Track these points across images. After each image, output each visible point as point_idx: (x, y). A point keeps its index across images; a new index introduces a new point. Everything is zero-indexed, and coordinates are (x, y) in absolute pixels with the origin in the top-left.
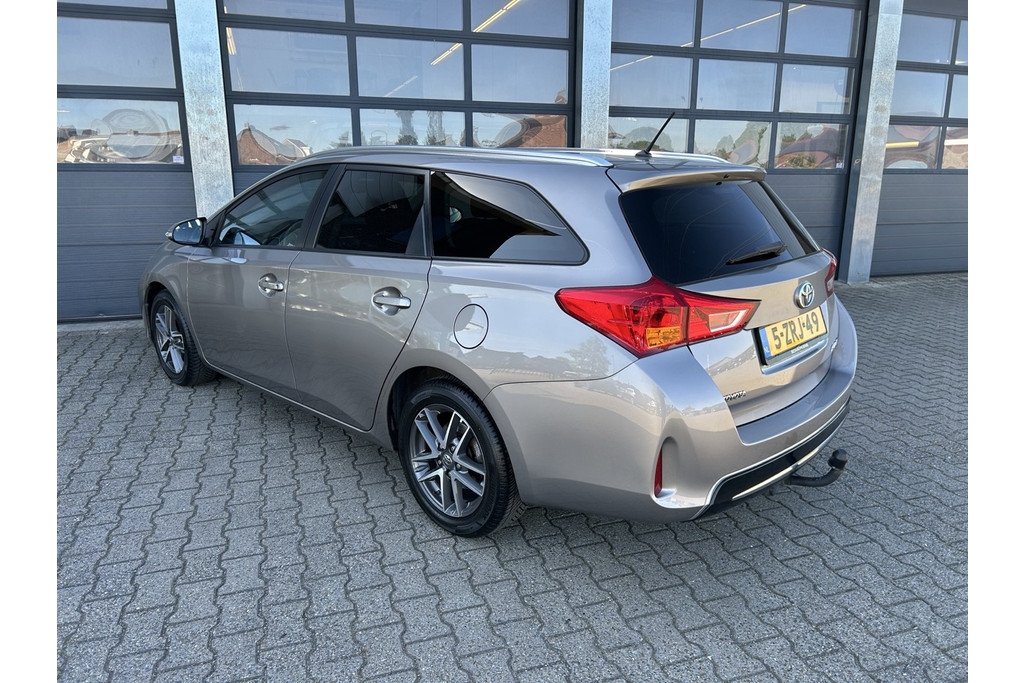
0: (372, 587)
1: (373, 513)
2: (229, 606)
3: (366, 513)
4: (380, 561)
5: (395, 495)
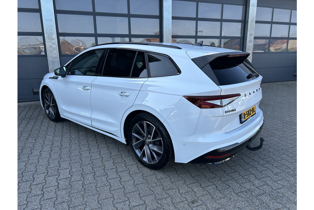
0: (101, 176)
1: (102, 156)
2: (61, 182)
4: (104, 169)
5: (109, 150)
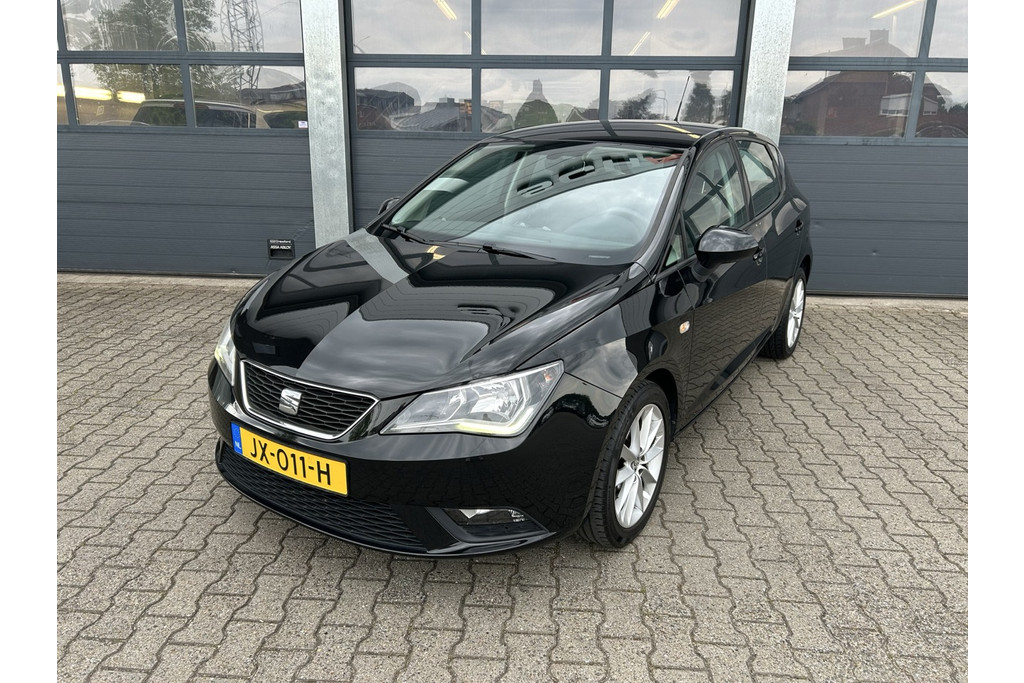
0: (101, 641)
1: (209, 541)
3: (207, 536)
4: (150, 606)
5: (257, 522)
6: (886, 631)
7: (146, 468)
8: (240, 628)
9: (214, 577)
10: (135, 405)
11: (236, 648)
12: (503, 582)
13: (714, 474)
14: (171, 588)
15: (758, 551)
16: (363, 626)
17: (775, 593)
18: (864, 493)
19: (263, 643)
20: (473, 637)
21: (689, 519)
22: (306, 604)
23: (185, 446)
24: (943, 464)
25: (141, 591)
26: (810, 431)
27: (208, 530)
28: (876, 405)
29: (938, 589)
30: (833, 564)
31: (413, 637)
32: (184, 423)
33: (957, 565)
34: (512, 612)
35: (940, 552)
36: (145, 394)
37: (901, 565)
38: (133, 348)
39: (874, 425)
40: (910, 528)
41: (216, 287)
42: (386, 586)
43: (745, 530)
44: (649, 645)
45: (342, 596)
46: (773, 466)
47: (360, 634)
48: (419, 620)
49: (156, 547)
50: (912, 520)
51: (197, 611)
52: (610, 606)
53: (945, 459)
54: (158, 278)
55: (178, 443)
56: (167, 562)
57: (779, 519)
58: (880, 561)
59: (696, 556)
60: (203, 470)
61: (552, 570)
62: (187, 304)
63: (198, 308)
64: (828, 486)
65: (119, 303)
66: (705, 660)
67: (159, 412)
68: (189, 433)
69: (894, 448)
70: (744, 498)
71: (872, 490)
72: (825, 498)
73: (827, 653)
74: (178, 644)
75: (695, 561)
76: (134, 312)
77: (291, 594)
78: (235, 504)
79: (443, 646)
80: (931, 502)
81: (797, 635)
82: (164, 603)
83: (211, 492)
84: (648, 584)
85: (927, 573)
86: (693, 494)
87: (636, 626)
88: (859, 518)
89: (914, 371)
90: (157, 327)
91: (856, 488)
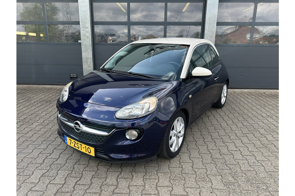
6: (240, 183)
7: (28, 140)
8: (51, 186)
9: (45, 171)
10: (27, 121)
11: (49, 192)
12: (130, 171)
13: (194, 139)
14: (32, 175)
15: (205, 161)
16: (88, 185)
17: (208, 172)
18: (236, 143)
19: (58, 190)
20: (120, 187)
21: (185, 152)
22: (71, 179)
23: (41, 133)
24: (259, 135)
25: (23, 175)
26: (222, 126)
27: (45, 158)
28: (241, 119)
29: (255, 171)
30: (226, 164)
31: (102, 188)
32: (41, 127)
33: (261, 164)
34: (132, 180)
35: (257, 160)
36: (31, 118)
37: (245, 164)
38: (28, 105)
39: (240, 124)
40: (248, 153)
41: (55, 88)
42: (96, 173)
43: (201, 155)
44: (171, 188)
45: (83, 176)
46: (211, 136)
47: (87, 187)
48: (105, 182)
49: (29, 163)
50: (249, 151)
51: (39, 181)
52: (161, 177)
53: (259, 134)
54: (38, 85)
55: (39, 132)
56: (32, 167)
57: (211, 151)
58: (239, 163)
59: (187, 162)
60: (45, 140)
61: (145, 167)
62: (46, 93)
63: (49, 94)
64: (226, 142)
65: (26, 93)
66: (187, 193)
67: (34, 124)
68: (42, 129)
69: (245, 131)
70: (202, 145)
71: (238, 143)
72: (225, 145)
73: (223, 189)
74: (33, 191)
75: (186, 164)
76: (30, 95)
77: (67, 176)
78: (54, 150)
79: (111, 190)
80: (255, 146)
81: (214, 185)
82: (30, 179)
83: (47, 146)
84: (172, 171)
85: (252, 166)
86: (187, 145)
87: (168, 183)
88: (234, 151)
89: (252, 109)
90: (36, 99)
91: (234, 143)
